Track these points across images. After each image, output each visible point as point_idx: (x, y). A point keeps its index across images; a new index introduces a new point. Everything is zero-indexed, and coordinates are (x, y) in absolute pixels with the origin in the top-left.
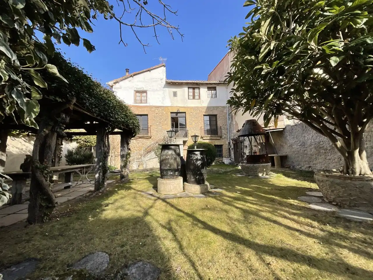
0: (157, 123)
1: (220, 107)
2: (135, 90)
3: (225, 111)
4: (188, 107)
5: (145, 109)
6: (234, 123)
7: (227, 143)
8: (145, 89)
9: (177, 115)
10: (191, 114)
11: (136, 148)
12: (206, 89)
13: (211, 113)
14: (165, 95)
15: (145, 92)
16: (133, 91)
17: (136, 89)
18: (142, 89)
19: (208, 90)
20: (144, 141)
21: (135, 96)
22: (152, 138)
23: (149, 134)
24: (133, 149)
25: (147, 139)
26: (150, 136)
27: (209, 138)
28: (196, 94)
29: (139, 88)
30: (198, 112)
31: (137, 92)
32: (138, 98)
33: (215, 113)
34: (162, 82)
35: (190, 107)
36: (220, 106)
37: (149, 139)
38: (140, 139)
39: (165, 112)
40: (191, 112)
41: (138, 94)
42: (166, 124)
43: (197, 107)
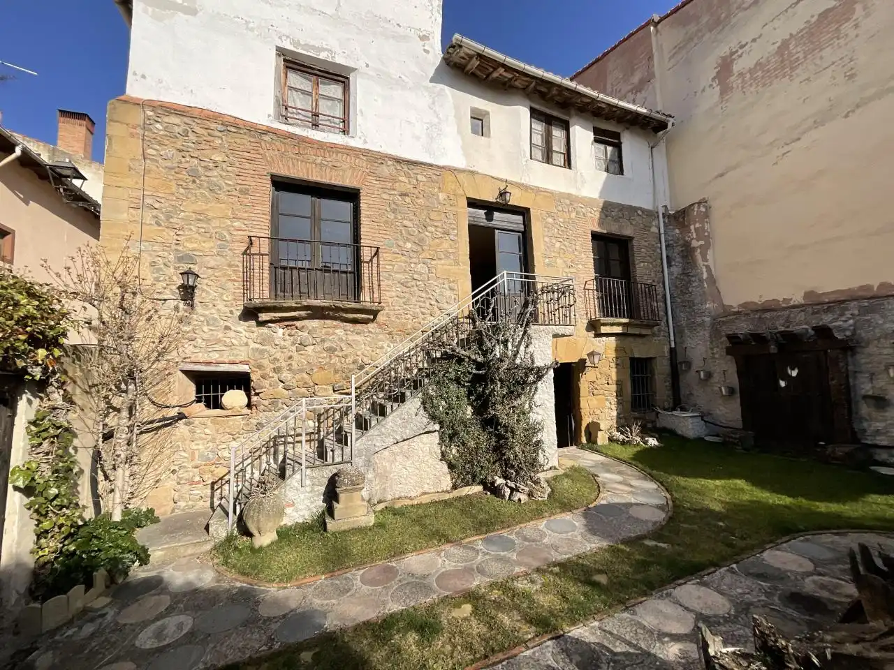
0: (409, 245)
1: (640, 212)
2: (281, 52)
3: (654, 229)
4: (538, 191)
5: (345, 162)
6: (705, 276)
7: (666, 349)
8: (339, 60)
9: (489, 217)
10: (550, 220)
11: (286, 375)
12: (591, 135)
13: (614, 229)
14: (437, 116)
15: (338, 76)
16: (274, 52)
17: (288, 45)
18: (322, 56)
19: (596, 141)
20: (338, 331)
21: (282, 87)
22: (380, 317)
23: (366, 296)
24: (266, 383)
25: (355, 321)
26: (375, 307)
27: (618, 330)
28: (558, 145)
29: (306, 46)
30: (573, 215)
31: (293, 63)
32: (297, 101)
33: (628, 232)
34: (427, 51)
35: (546, 191)
36: (640, 208)
37: (366, 322)
38: (315, 323)
39: (442, 196)
40: (549, 214)
41: (295, 79)
42: (447, 254)
43: (569, 196)
